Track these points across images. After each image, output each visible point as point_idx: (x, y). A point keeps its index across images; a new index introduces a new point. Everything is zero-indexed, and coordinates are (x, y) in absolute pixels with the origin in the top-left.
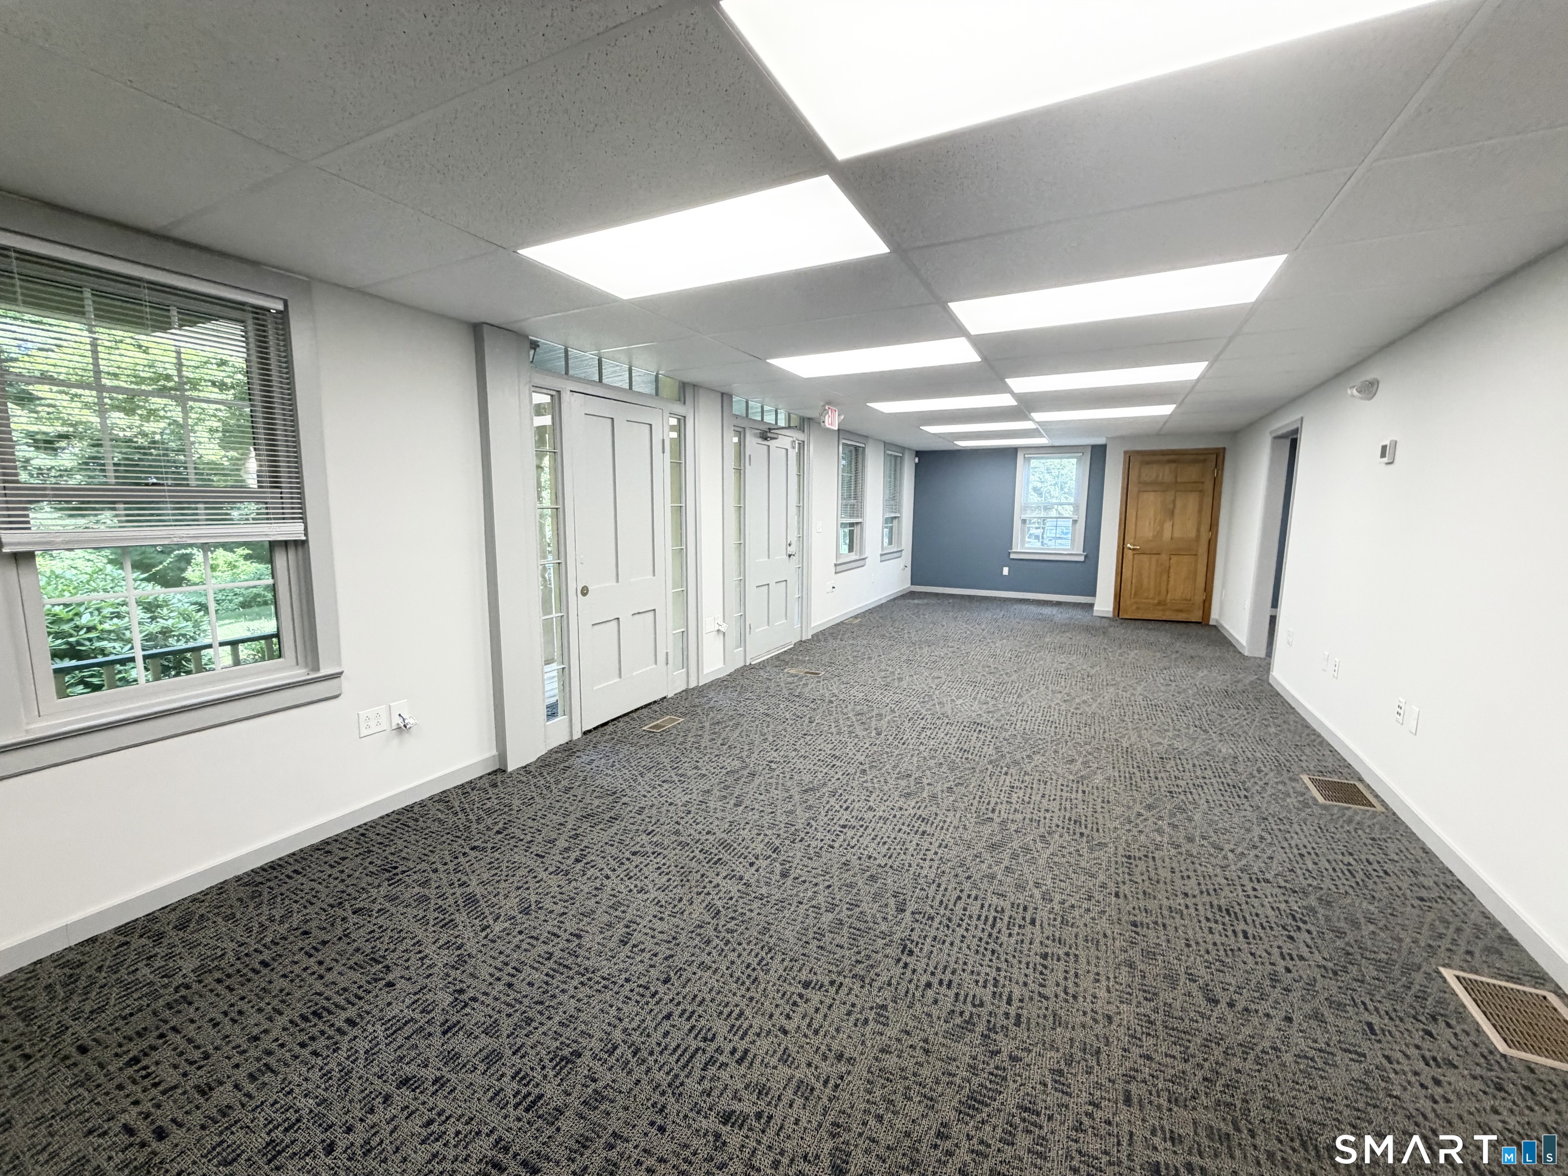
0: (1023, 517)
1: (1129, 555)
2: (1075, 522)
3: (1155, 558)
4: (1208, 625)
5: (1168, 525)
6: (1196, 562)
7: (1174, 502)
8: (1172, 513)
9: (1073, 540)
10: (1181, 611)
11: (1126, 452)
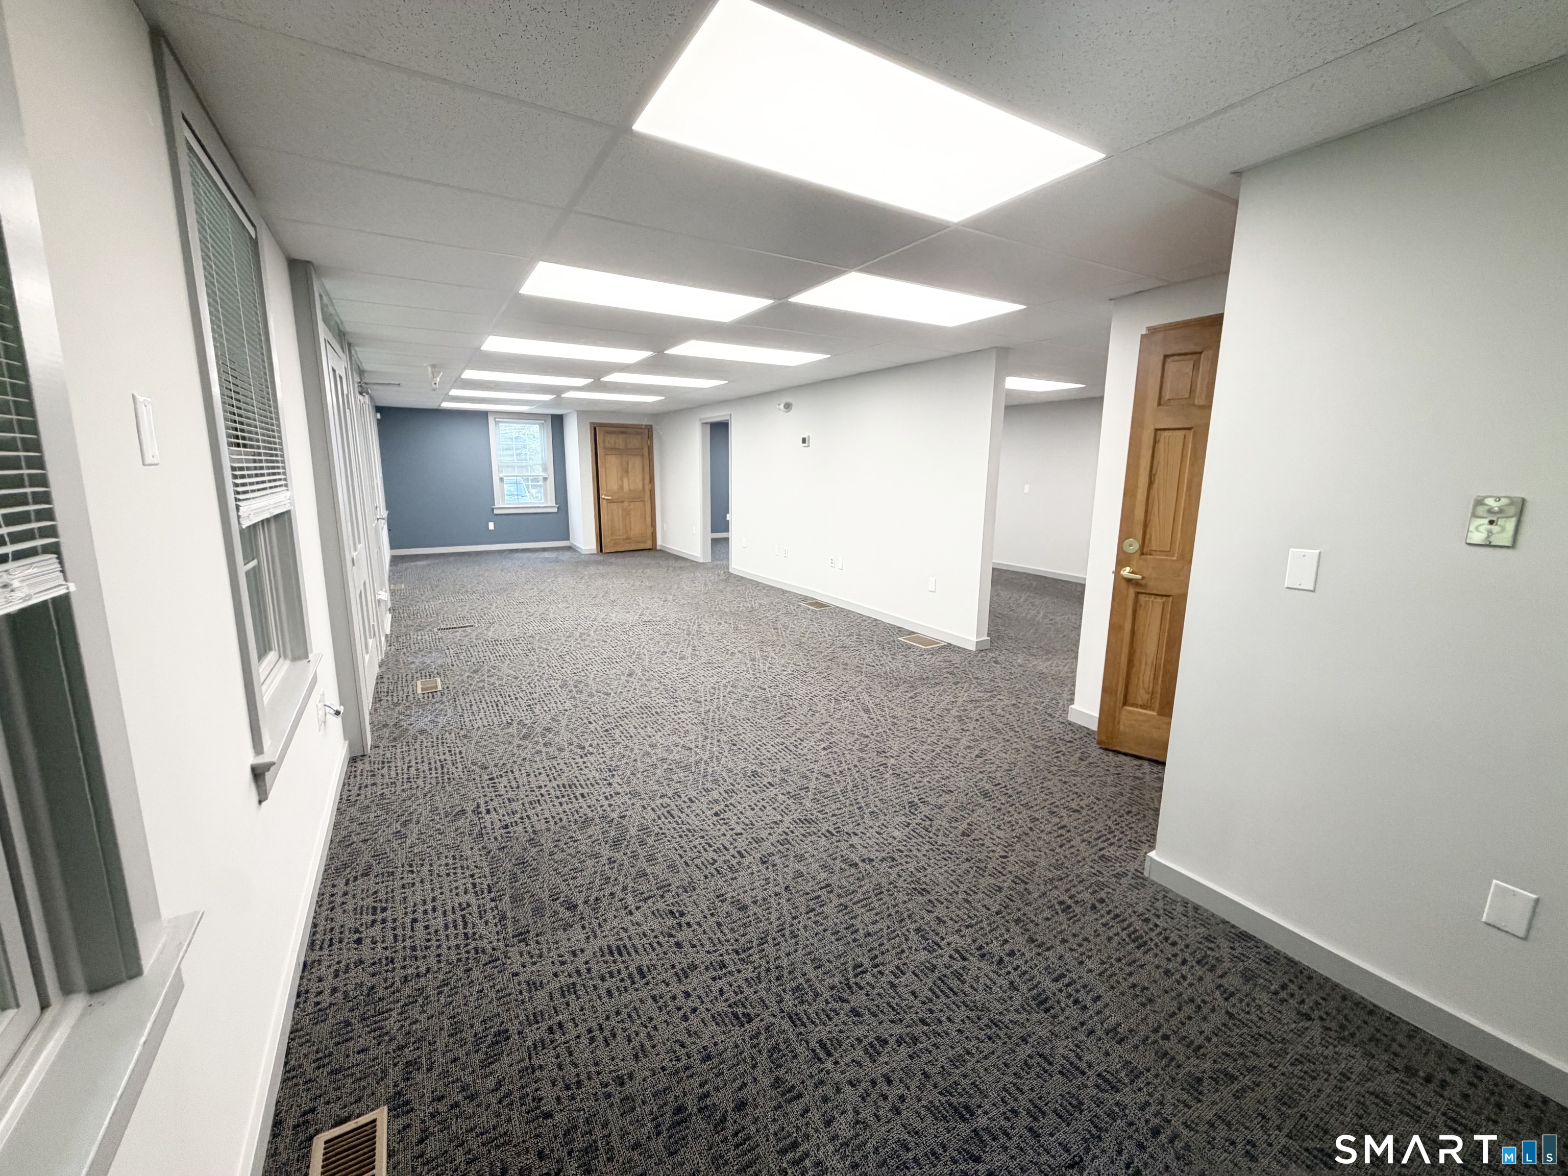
0: (501, 476)
1: (603, 503)
2: (545, 479)
3: (620, 504)
4: (656, 550)
5: (625, 480)
6: (645, 505)
7: (627, 463)
8: (627, 472)
9: (546, 496)
10: (639, 542)
11: (591, 423)
